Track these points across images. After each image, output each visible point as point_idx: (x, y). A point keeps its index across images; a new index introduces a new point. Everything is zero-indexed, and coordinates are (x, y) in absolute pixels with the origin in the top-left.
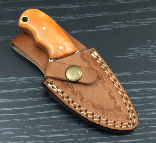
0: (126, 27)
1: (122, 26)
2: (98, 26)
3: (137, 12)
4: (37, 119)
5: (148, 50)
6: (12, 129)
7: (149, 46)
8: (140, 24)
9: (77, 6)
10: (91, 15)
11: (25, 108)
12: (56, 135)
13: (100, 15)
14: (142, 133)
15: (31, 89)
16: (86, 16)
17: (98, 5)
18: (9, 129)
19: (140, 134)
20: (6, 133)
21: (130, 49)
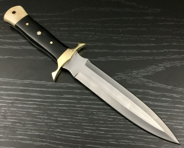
0: (116, 60)
1: (114, 59)
2: (99, 58)
3: (125, 52)
4: (54, 108)
5: (126, 76)
6: (39, 111)
7: (128, 74)
8: (125, 59)
9: (90, 44)
10: (96, 51)
11: (48, 100)
12: (63, 119)
13: (102, 51)
14: (114, 125)
15: (53, 90)
16: (94, 50)
17: (102, 45)
18: (37, 111)
19: (112, 126)
20: (35, 113)
21: (116, 74)
